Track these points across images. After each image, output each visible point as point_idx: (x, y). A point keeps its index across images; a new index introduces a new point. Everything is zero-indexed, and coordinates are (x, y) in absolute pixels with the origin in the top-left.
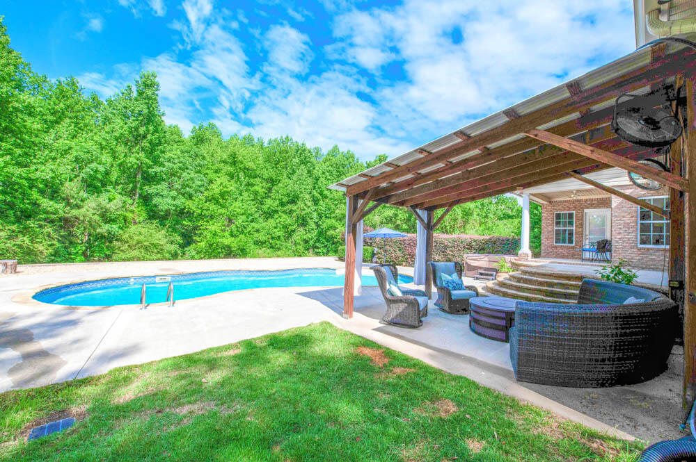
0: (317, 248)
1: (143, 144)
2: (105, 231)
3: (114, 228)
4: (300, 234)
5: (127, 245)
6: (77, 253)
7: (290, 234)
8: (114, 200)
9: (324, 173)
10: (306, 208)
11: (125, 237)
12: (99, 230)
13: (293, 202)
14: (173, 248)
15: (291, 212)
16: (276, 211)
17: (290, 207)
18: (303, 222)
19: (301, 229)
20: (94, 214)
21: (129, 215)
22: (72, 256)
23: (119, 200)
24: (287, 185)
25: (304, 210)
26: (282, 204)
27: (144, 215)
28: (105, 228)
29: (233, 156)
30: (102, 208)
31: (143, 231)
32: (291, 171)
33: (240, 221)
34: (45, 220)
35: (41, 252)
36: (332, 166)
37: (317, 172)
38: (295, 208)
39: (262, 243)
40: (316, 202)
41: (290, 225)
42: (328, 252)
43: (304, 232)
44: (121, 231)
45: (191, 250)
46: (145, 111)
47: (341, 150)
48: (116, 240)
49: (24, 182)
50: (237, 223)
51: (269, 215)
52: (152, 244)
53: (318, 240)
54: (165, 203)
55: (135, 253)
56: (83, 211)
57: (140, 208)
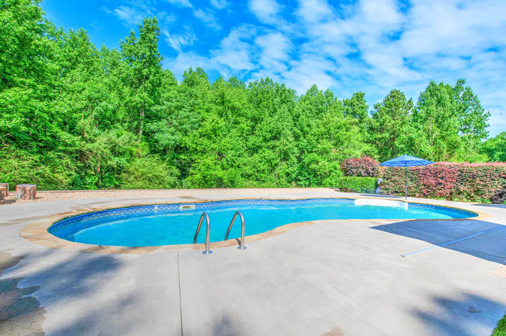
0: (299, 180)
1: (146, 85)
2: (114, 163)
3: (123, 160)
4: (282, 168)
5: (133, 176)
6: (91, 183)
7: (273, 168)
8: (121, 136)
9: (304, 111)
10: (288, 144)
11: (132, 169)
12: (109, 163)
13: (275, 138)
14: (172, 179)
15: (273, 148)
16: (260, 147)
17: (272, 143)
18: (285, 157)
19: (284, 163)
20: (105, 148)
21: (134, 149)
22: (87, 186)
23: (126, 135)
24: (269, 123)
25: (286, 145)
26: (266, 140)
27: (147, 149)
28: (114, 162)
29: (222, 96)
30: (112, 143)
31: (147, 164)
32: (272, 110)
33: (230, 155)
34: (64, 151)
35: (61, 182)
36: (311, 104)
37: (297, 110)
38: (277, 143)
39: (249, 176)
40: (297, 138)
41: (273, 159)
42: (310, 184)
43: (286, 166)
44: (128, 164)
45: (186, 181)
46: (148, 53)
47: (319, 90)
48: (124, 172)
49: (45, 115)
50: (227, 157)
51: (254, 150)
52: (155, 176)
53: (300, 174)
54: (165, 138)
55: (140, 183)
56: (96, 144)
57: (143, 143)
